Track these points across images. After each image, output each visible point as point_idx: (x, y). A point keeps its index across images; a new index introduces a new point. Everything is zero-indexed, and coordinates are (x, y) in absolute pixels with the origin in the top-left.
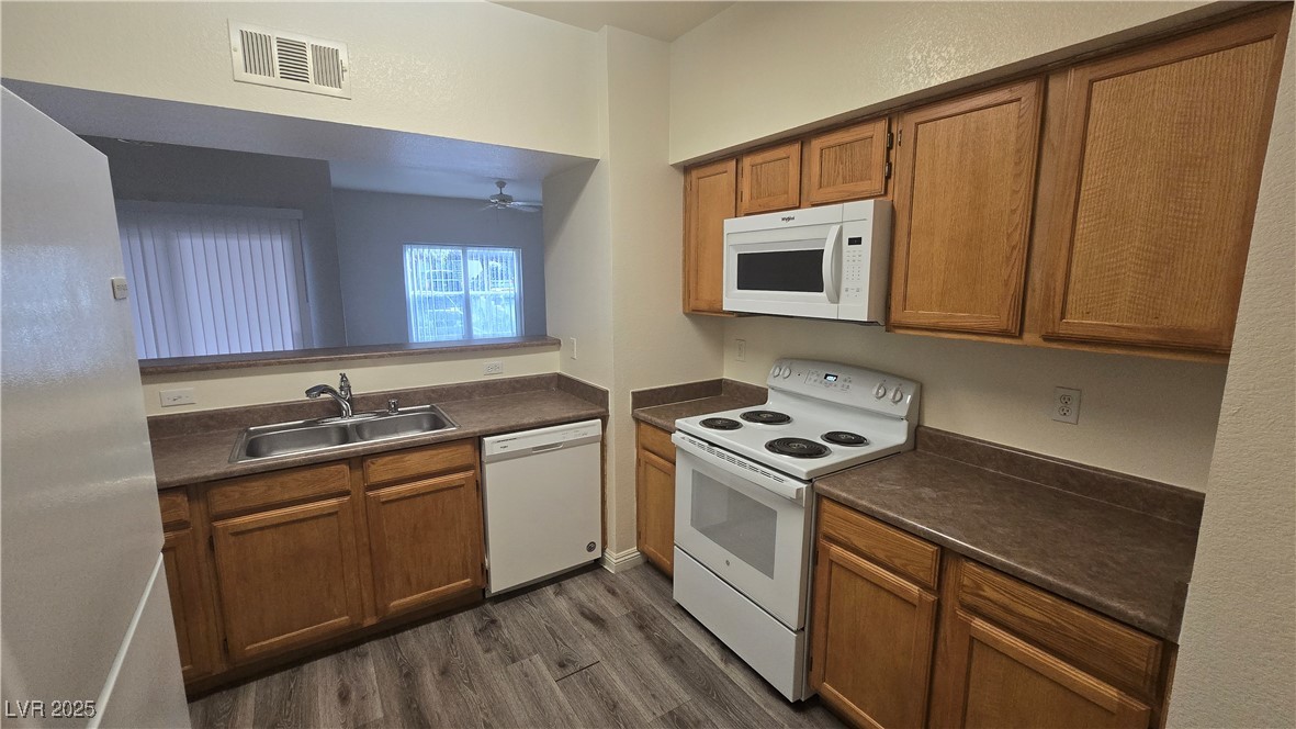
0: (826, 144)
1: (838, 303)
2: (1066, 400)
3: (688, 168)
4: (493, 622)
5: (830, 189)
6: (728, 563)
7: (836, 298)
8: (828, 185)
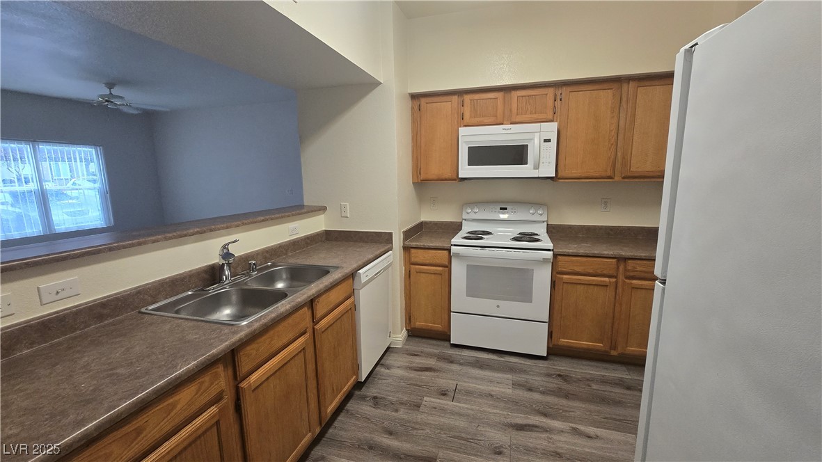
0: (520, 95)
1: (538, 169)
2: (606, 203)
3: (414, 97)
4: (375, 398)
5: (524, 116)
6: (498, 306)
7: (537, 167)
8: (522, 114)
